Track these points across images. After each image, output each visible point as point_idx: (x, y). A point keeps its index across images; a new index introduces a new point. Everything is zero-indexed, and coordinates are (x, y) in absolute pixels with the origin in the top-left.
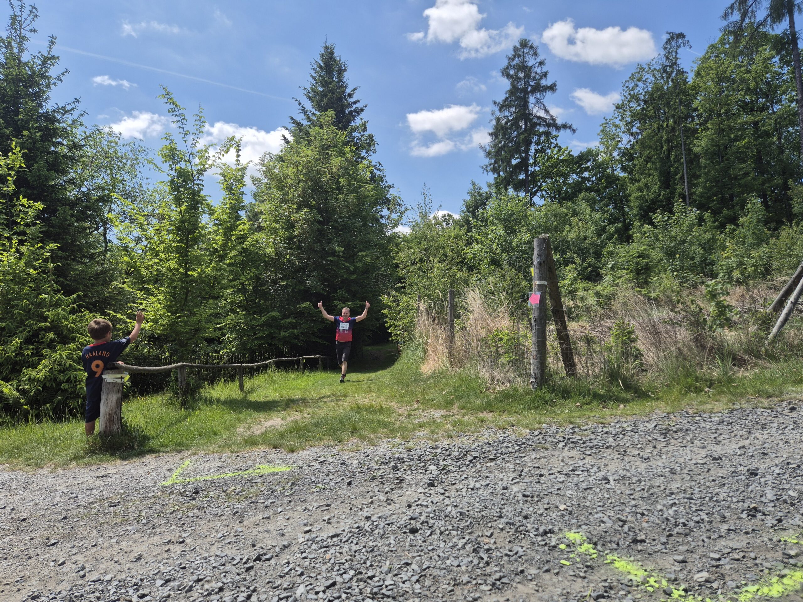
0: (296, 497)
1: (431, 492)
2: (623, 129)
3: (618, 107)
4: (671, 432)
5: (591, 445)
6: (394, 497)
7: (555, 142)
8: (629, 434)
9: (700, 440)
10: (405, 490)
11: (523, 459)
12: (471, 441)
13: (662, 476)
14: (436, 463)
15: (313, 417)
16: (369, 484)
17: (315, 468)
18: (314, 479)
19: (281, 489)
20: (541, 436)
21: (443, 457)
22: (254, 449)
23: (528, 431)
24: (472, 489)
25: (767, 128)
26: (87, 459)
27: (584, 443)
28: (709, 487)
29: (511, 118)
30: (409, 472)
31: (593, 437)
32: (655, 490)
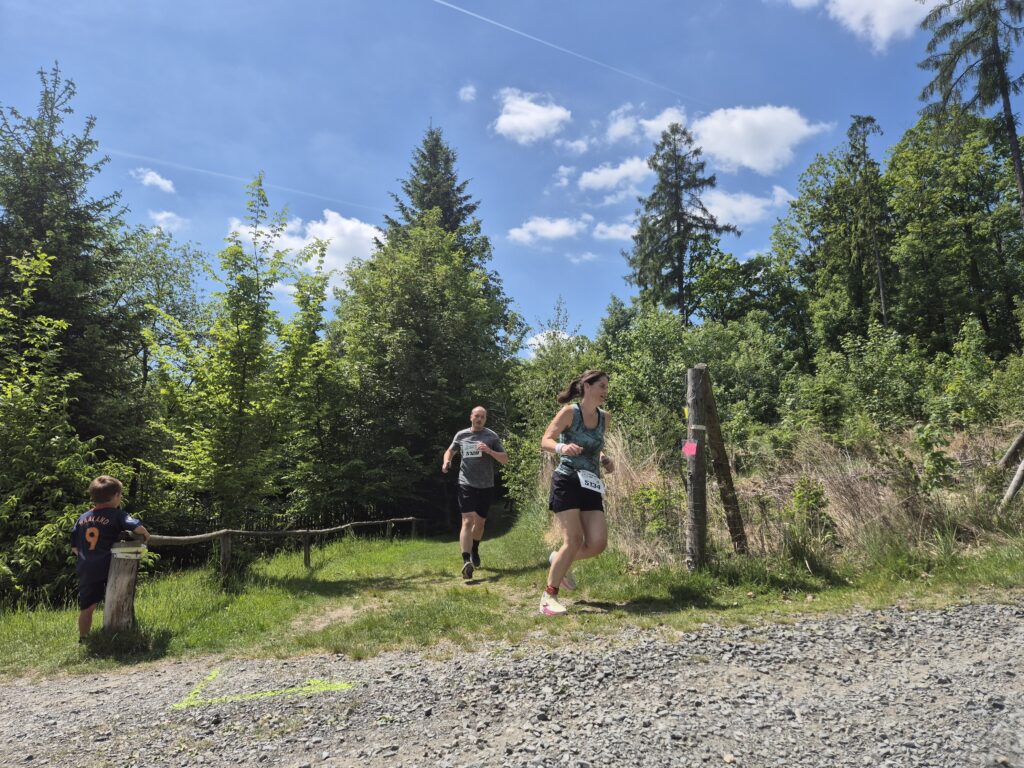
0: (351, 734)
1: (543, 729)
2: (801, 232)
3: (794, 206)
4: (878, 640)
5: (768, 657)
6: (488, 736)
7: (716, 248)
8: (821, 641)
9: (919, 652)
10: (506, 725)
11: (673, 679)
12: (603, 648)
13: (869, 708)
14: (553, 682)
15: (394, 607)
16: (456, 714)
17: (385, 685)
18: (380, 703)
19: (333, 719)
20: (699, 642)
21: (562, 673)
22: (310, 653)
23: (681, 634)
24: (600, 725)
25: (981, 232)
26: (84, 666)
27: (758, 654)
28: (935, 727)
29: (659, 218)
30: (513, 697)
31: (770, 644)
32: (861, 731)
